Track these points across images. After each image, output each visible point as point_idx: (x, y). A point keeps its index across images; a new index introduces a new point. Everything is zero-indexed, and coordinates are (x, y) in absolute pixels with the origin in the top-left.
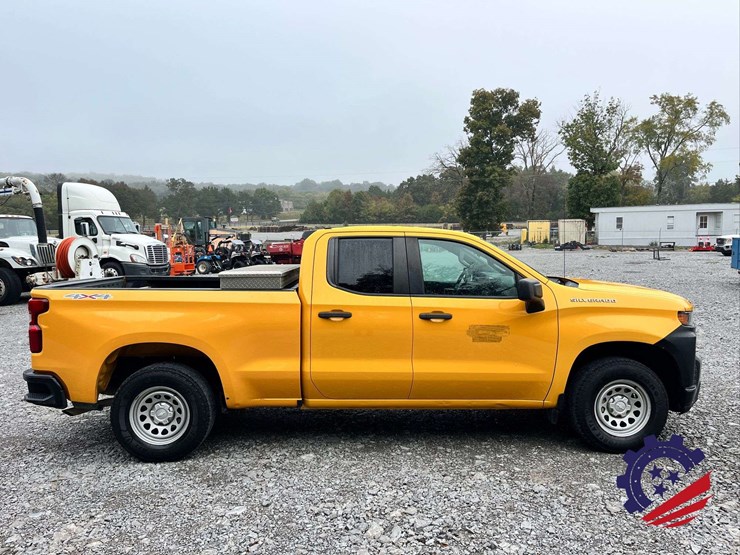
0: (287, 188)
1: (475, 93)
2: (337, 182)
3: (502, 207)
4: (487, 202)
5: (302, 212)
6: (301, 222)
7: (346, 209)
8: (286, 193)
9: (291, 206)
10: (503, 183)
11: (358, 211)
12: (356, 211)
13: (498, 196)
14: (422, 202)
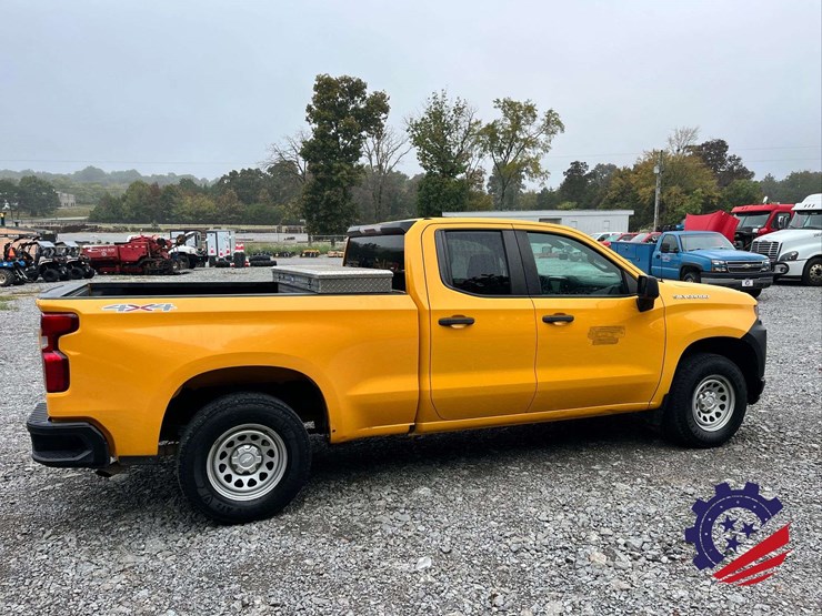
0: (65, 177)
1: (319, 79)
2: (134, 172)
3: (352, 209)
4: (336, 203)
5: (92, 208)
6: (91, 221)
7: (153, 205)
8: (65, 184)
9: (72, 200)
10: (352, 183)
11: (169, 208)
12: (166, 209)
13: (347, 196)
14: (248, 200)
